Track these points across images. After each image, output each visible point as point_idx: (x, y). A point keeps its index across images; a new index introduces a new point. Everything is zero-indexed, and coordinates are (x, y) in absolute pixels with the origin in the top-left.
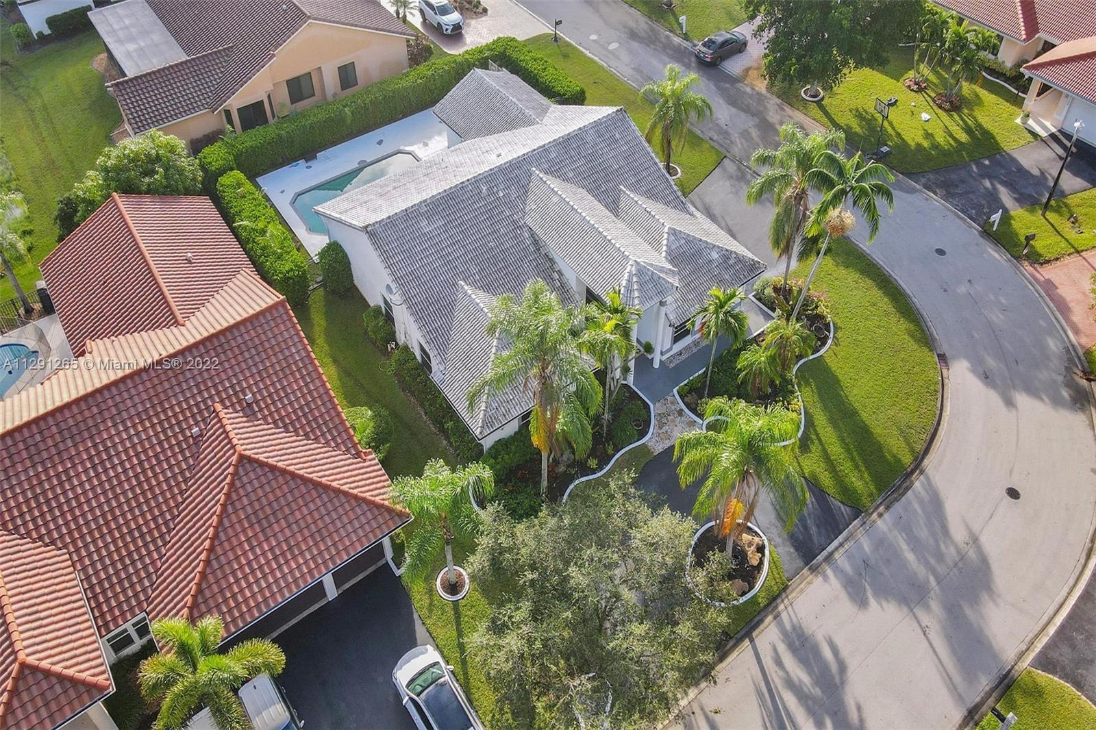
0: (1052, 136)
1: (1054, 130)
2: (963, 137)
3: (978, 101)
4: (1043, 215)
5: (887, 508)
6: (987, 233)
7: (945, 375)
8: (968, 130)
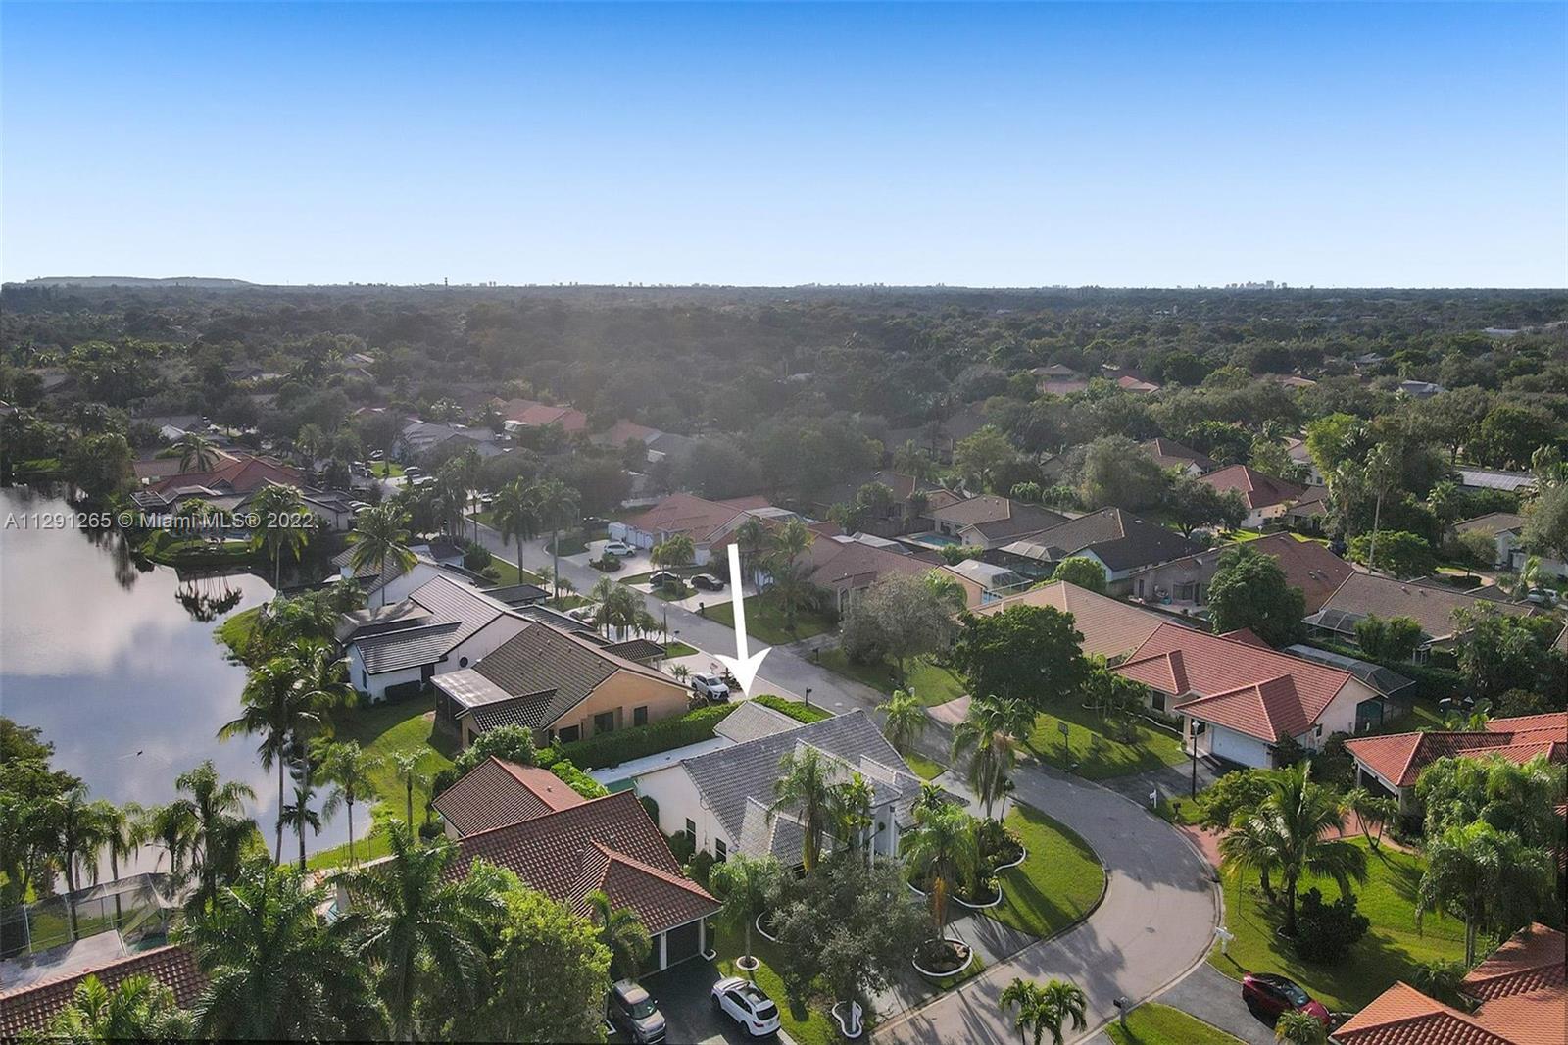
0: (1205, 757)
1: (1206, 754)
2: (1136, 758)
3: (1149, 738)
4: (1194, 800)
5: (1059, 938)
6: (1150, 809)
7: (1109, 878)
8: (1140, 755)
